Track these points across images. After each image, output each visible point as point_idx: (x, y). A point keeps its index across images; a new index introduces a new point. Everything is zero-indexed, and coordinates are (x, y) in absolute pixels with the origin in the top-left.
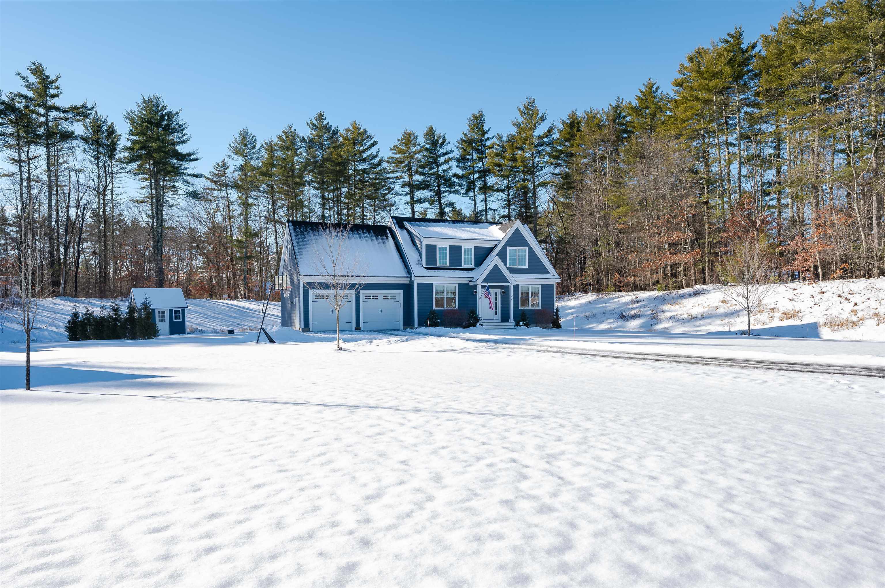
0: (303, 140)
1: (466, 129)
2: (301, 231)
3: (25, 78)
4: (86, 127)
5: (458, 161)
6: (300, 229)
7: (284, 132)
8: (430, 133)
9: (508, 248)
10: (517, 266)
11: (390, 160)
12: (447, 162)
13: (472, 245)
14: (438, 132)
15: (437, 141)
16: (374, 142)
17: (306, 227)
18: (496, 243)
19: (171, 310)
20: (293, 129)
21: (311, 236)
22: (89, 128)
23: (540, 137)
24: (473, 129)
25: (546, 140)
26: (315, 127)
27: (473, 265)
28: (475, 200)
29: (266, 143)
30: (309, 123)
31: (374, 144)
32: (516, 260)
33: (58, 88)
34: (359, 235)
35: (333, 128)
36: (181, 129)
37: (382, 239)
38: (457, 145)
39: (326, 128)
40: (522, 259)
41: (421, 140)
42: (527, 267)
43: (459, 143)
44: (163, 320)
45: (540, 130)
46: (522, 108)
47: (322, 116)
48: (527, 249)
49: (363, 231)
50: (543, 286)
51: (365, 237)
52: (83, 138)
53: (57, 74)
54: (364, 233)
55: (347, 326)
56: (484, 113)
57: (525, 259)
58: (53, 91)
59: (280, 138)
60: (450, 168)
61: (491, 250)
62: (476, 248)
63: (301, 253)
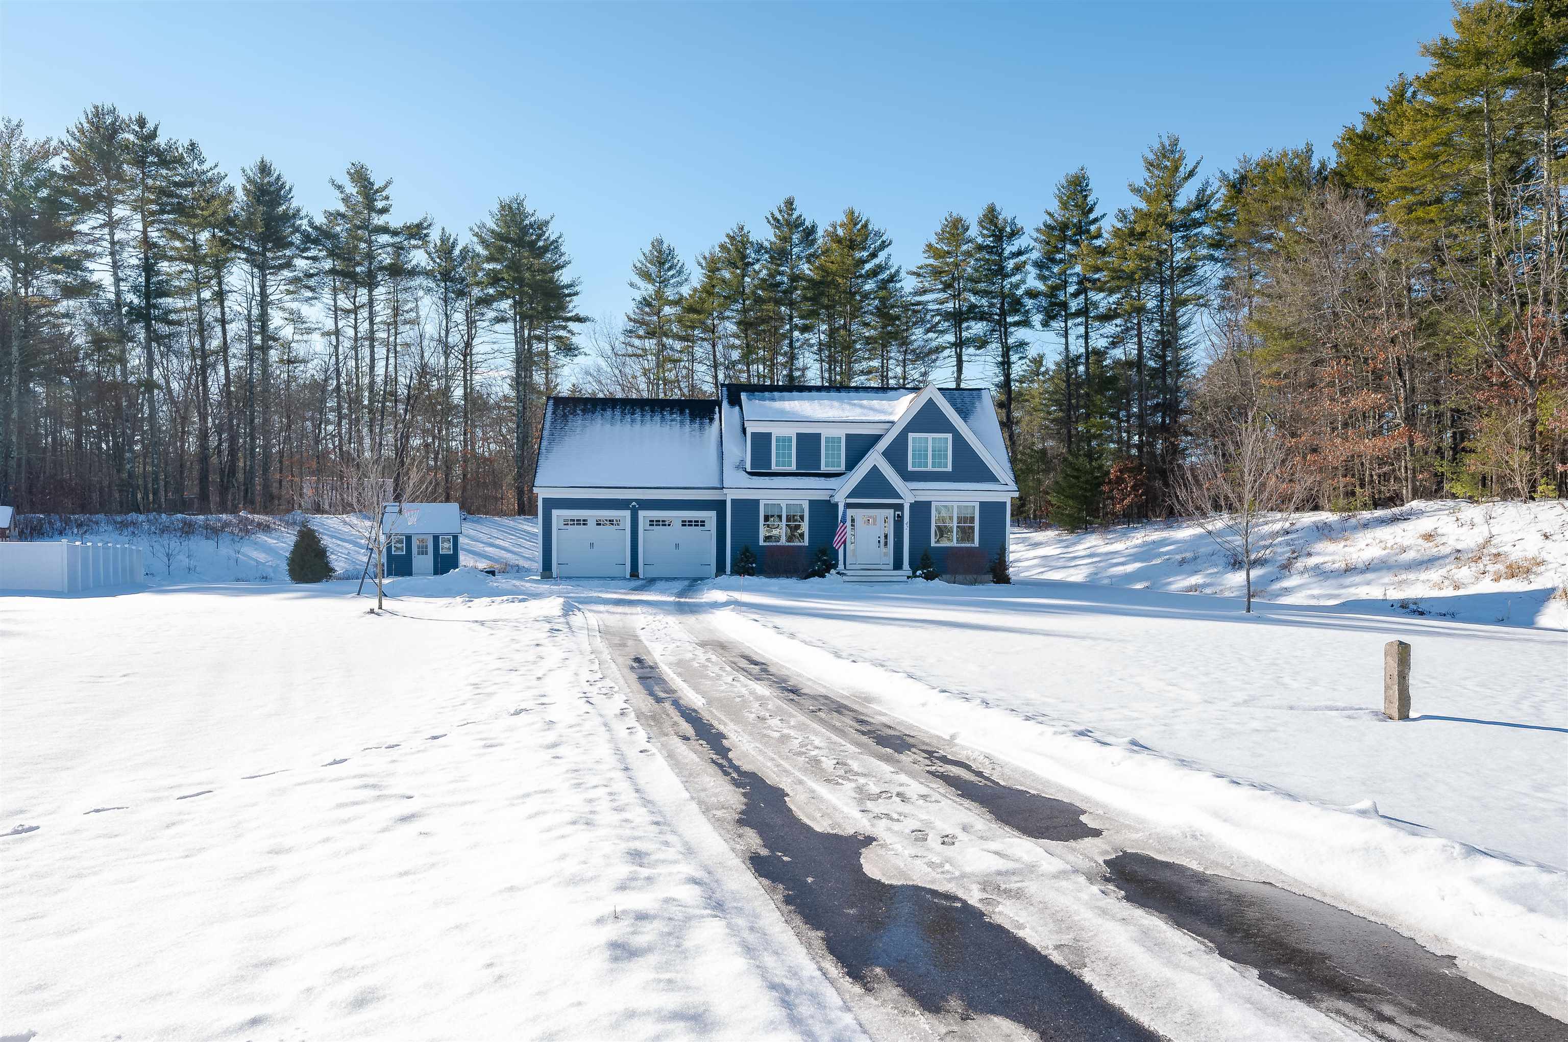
0: (760, 248)
1: (1054, 206)
2: (565, 414)
3: (339, 187)
4: (429, 254)
5: (1038, 265)
6: (564, 409)
7: (728, 236)
8: (991, 217)
9: (911, 436)
10: (930, 468)
11: (922, 271)
12: (1018, 268)
13: (841, 433)
14: (1006, 214)
15: (1002, 230)
16: (883, 242)
17: (575, 406)
18: (887, 426)
19: (436, 538)
20: (745, 231)
21: (577, 421)
22: (434, 255)
23: (1186, 211)
24: (1064, 206)
25: (1196, 215)
26: (776, 223)
27: (843, 467)
28: (1066, 337)
29: (705, 258)
30: (771, 219)
31: (883, 246)
32: (926, 456)
33: (387, 198)
34: (663, 418)
35: (808, 223)
36: (554, 246)
37: (701, 424)
38: (1035, 235)
39: (796, 224)
40: (939, 454)
41: (974, 231)
42: (949, 468)
43: (1038, 230)
44: (423, 551)
45: (1185, 196)
46: (1151, 157)
47: (792, 204)
48: (949, 436)
49: (672, 409)
50: (983, 504)
51: (672, 420)
52: (428, 274)
53: (388, 178)
54: (672, 414)
55: (616, 571)
56: (1088, 174)
57: (946, 456)
58: (379, 205)
59: (723, 247)
60: (1023, 281)
61: (877, 438)
62: (849, 437)
63: (548, 451)
